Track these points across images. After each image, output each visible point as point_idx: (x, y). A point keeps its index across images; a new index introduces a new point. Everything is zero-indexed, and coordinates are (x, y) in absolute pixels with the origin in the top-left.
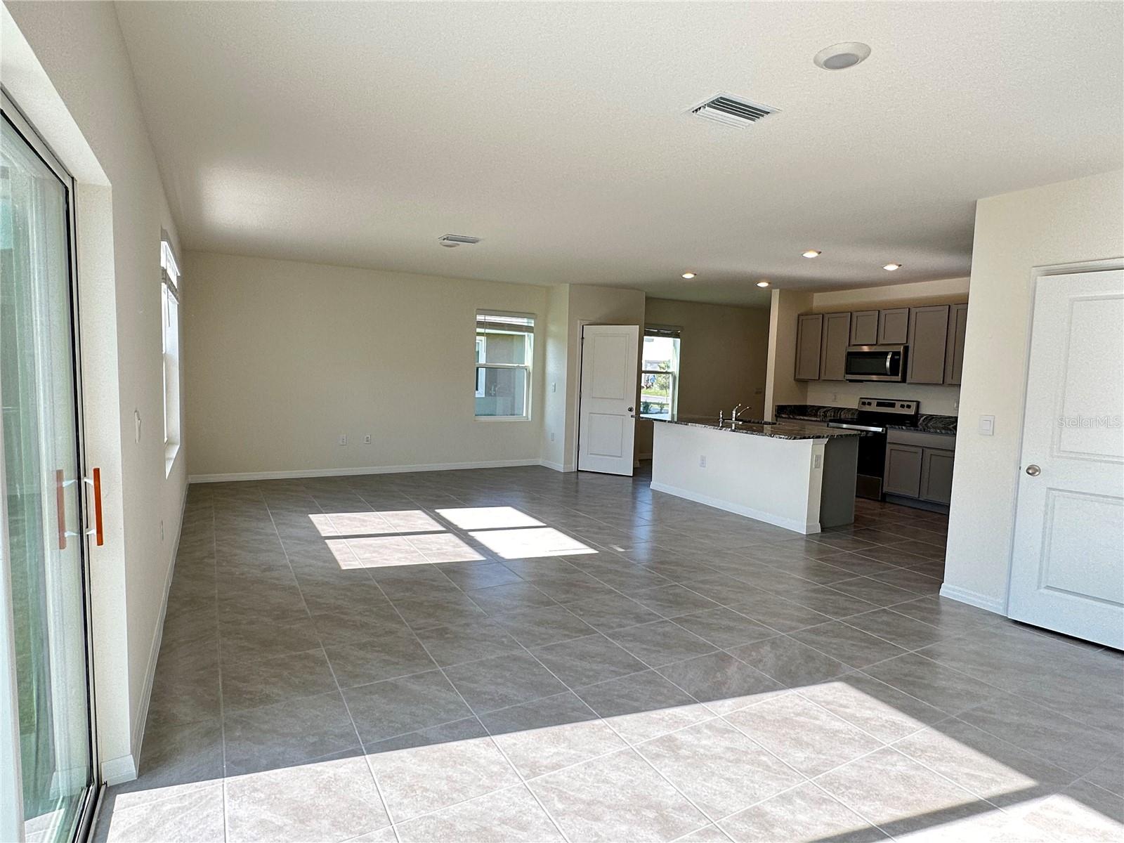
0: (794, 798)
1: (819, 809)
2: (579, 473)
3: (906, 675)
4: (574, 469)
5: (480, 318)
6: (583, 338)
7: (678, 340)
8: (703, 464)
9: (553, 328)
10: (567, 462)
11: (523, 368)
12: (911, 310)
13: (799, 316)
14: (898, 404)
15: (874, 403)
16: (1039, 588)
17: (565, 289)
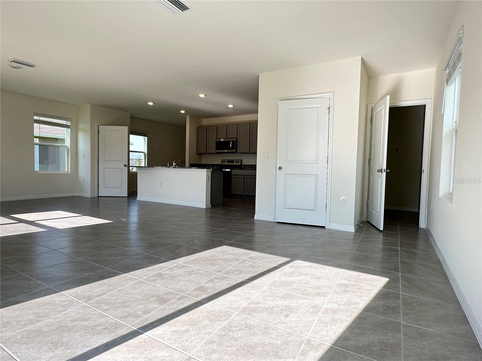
0: (214, 280)
1: (224, 280)
2: (99, 198)
3: (247, 240)
4: (96, 195)
5: (36, 118)
6: (98, 131)
7: (146, 138)
8: (161, 186)
9: (81, 126)
10: (92, 192)
11: (64, 146)
12: (238, 125)
13: (197, 127)
14: (235, 161)
15: (227, 161)
16: (284, 209)
17: (88, 108)
